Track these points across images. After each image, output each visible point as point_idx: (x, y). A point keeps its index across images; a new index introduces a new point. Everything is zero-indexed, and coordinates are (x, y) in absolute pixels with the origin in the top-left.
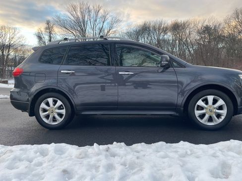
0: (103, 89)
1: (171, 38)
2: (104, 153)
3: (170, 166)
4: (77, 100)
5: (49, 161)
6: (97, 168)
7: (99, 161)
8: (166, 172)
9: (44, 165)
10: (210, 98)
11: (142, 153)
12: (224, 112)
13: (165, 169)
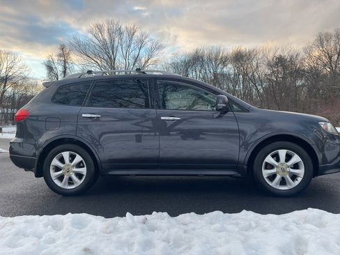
0: (139, 139)
1: (232, 72)
2: (141, 225)
3: (227, 242)
4: (103, 155)
5: (65, 237)
6: (130, 246)
7: (132, 236)
8: (221, 250)
9: (59, 242)
10: (282, 153)
11: (191, 226)
12: (301, 172)
13: (221, 246)
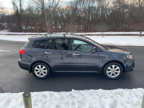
2: (70, 97)
3: (96, 103)
5: (49, 101)
6: (68, 104)
7: (69, 100)
8: (94, 105)
9: (48, 103)
11: (85, 96)
12: (119, 72)
13: (94, 104)
